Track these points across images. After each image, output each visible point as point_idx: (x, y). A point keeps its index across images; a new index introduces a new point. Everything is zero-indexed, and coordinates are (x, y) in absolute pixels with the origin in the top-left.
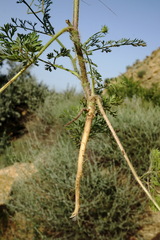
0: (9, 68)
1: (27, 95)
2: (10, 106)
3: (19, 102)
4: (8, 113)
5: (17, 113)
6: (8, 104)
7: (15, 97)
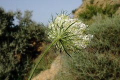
0: (18, 20)
1: (34, 32)
2: (26, 42)
3: (30, 38)
4: (26, 46)
5: (31, 45)
6: (25, 41)
7: (28, 36)
